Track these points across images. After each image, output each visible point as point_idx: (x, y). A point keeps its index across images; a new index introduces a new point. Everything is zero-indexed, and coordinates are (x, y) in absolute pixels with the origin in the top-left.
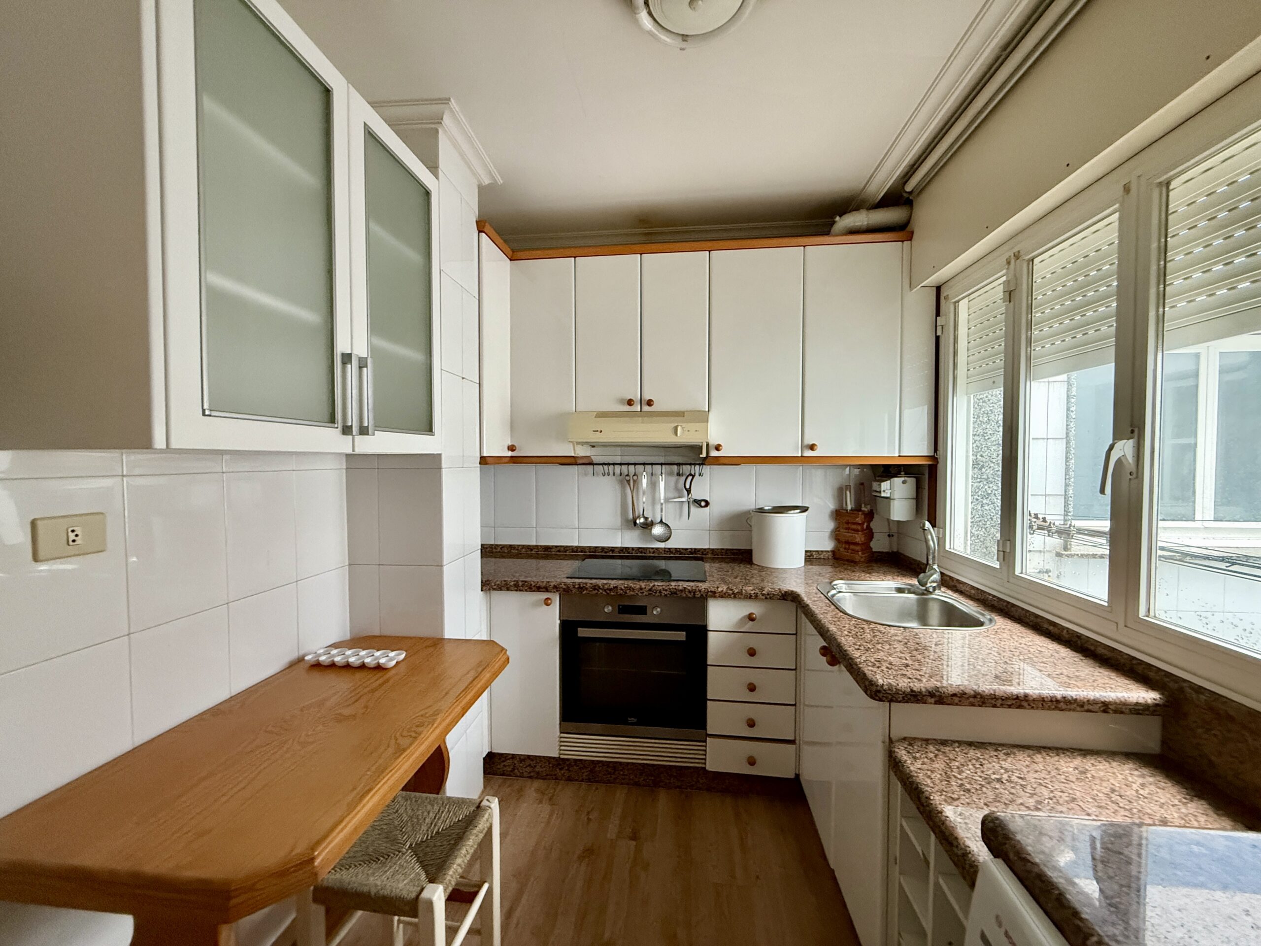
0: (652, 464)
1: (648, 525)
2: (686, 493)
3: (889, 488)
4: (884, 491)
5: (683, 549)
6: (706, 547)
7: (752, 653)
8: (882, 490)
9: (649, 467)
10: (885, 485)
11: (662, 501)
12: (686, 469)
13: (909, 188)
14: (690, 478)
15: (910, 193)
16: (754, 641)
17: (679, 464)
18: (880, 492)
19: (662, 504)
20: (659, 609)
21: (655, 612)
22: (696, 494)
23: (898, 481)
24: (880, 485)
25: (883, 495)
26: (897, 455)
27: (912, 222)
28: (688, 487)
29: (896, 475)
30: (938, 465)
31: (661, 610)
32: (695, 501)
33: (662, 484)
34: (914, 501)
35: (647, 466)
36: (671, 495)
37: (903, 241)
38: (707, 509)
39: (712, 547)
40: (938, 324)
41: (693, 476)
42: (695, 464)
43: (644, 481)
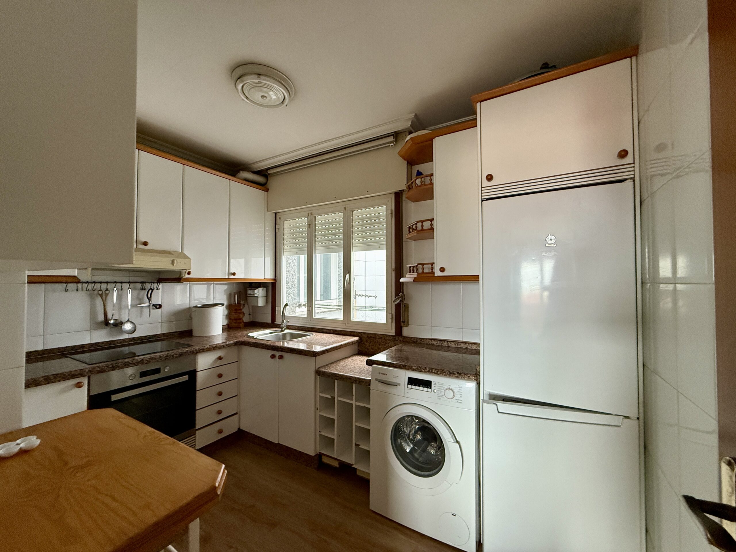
0: (122, 283)
1: (118, 325)
2: (148, 300)
3: (257, 292)
4: (256, 294)
5: (143, 337)
6: (159, 333)
7: (220, 376)
8: (255, 293)
9: (119, 285)
10: (256, 291)
11: (130, 307)
12: (148, 286)
13: (269, 172)
14: (150, 291)
15: (269, 174)
16: (220, 370)
17: (142, 283)
18: (254, 294)
19: (129, 310)
20: (168, 367)
21: (166, 370)
22: (154, 301)
23: (260, 289)
24: (254, 292)
25: (255, 295)
26: (263, 278)
27: (267, 184)
28: (149, 296)
29: (260, 287)
30: (277, 283)
31: (170, 367)
32: (153, 305)
33: (129, 296)
34: (265, 298)
35: (118, 284)
36: (134, 303)
37: (265, 191)
38: (160, 310)
39: (163, 333)
40: (277, 227)
41: (152, 290)
42: (154, 283)
43: (115, 294)
